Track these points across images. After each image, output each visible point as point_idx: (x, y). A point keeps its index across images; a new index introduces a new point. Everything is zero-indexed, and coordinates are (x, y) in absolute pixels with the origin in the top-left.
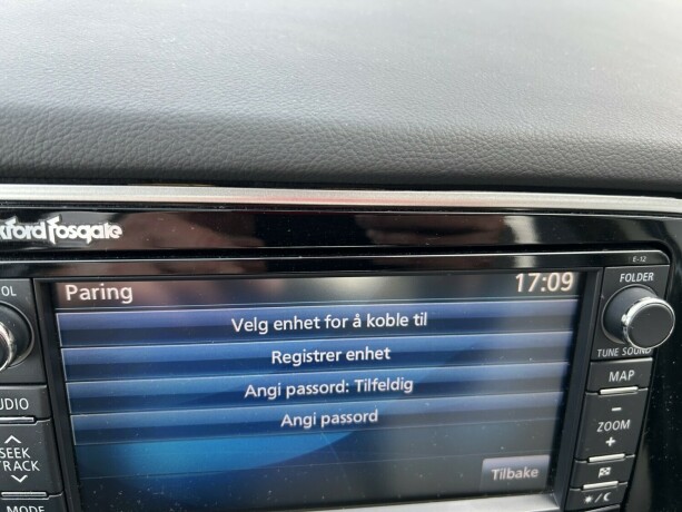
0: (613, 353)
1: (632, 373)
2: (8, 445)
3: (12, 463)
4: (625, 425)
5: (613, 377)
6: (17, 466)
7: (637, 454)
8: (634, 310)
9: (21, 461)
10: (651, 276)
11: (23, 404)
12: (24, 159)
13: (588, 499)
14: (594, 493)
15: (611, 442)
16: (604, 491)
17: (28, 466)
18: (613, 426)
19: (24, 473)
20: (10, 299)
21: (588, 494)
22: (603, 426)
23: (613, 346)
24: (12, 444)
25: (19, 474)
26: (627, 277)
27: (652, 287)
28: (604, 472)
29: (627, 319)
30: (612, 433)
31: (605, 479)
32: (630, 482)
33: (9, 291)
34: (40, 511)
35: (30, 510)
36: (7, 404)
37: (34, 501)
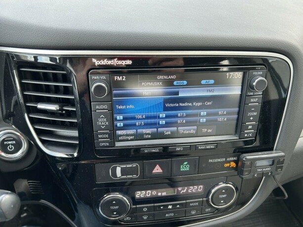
0: (252, 94)
1: (257, 99)
3: (101, 122)
4: (255, 114)
5: (252, 100)
6: (103, 123)
7: (259, 122)
8: (256, 81)
10: (261, 73)
11: (105, 107)
12: (110, 44)
13: (246, 135)
14: (248, 133)
15: (251, 118)
16: (250, 133)
17: (106, 123)
18: (252, 114)
20: (104, 80)
21: (246, 134)
22: (249, 114)
23: (252, 92)
24: (102, 117)
25: (103, 126)
26: (255, 73)
27: (262, 76)
28: (250, 127)
29: (254, 84)
30: (252, 116)
31: (250, 129)
32: (257, 131)
33: (104, 78)
34: (107, 136)
35: (104, 136)
36: (101, 107)
37: (106, 134)
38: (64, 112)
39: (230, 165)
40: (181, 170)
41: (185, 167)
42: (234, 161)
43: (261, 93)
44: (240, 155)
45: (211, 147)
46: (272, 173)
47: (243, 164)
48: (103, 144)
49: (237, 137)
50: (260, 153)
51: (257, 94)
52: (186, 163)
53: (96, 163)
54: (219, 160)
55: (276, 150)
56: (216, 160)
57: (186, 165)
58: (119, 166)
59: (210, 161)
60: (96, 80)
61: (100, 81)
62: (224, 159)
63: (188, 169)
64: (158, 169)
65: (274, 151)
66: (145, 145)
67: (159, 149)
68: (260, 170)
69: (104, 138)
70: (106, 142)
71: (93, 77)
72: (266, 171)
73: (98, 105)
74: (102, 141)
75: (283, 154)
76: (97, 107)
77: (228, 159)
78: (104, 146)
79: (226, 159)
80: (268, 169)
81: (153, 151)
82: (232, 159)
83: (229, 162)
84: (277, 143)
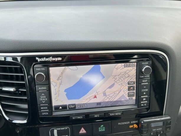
0: (143, 77)
1: (147, 80)
2: (42, 96)
3: (43, 99)
4: (147, 90)
5: (143, 81)
6: (44, 99)
7: (150, 96)
8: (144, 68)
9: (44, 98)
10: (147, 63)
11: (45, 88)
12: (47, 48)
13: (142, 105)
14: (143, 104)
15: (145, 93)
16: (145, 103)
17: (45, 99)
19: (45, 101)
22: (143, 90)
23: (143, 75)
24: (43, 95)
25: (44, 101)
26: (143, 63)
27: (148, 65)
28: (144, 99)
29: (143, 70)
30: (145, 92)
31: (145, 101)
32: (150, 102)
33: (44, 69)
34: (47, 108)
35: (45, 108)
36: (42, 88)
37: (46, 106)
38: (20, 92)
39: (134, 127)
40: (99, 131)
41: (102, 128)
42: (136, 124)
43: (149, 76)
44: (140, 119)
45: (119, 114)
46: (163, 131)
47: (142, 126)
48: (44, 114)
49: (136, 106)
50: (153, 118)
51: (147, 76)
52: (102, 126)
53: (40, 127)
54: (125, 123)
55: (164, 115)
56: (123, 123)
57: (103, 127)
58: (56, 129)
59: (119, 124)
60: (39, 70)
61: (41, 71)
62: (129, 122)
63: (104, 130)
64: (83, 131)
65: (164, 116)
66: (73, 114)
67: (83, 117)
68: (154, 130)
69: (45, 109)
70: (46, 112)
71: (37, 69)
72: (159, 130)
73: (40, 87)
74: (44, 111)
75: (169, 118)
76: (40, 88)
77: (132, 122)
78: (45, 115)
79: (130, 122)
80: (160, 129)
81: (79, 118)
82: (134, 122)
83: (133, 124)
84: (165, 110)
